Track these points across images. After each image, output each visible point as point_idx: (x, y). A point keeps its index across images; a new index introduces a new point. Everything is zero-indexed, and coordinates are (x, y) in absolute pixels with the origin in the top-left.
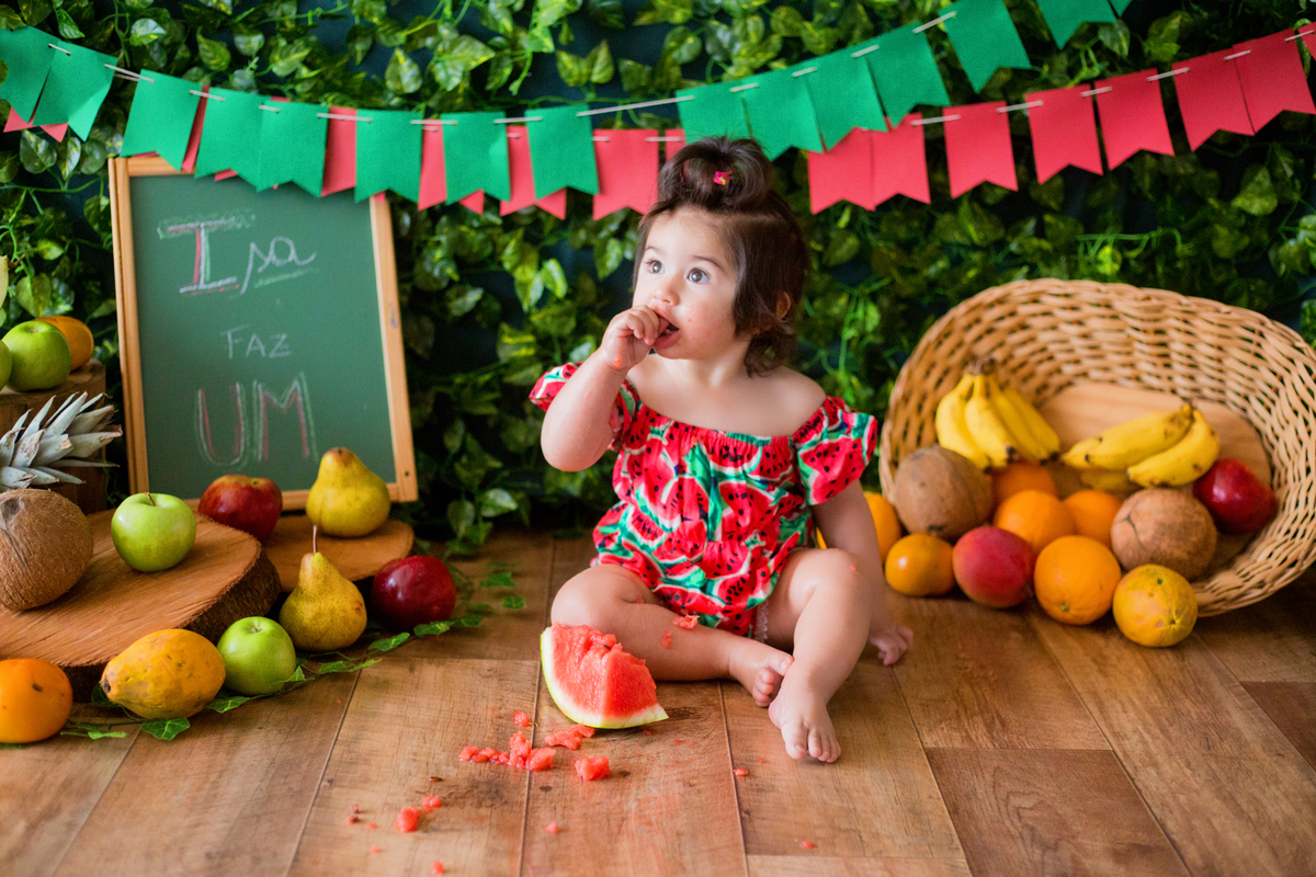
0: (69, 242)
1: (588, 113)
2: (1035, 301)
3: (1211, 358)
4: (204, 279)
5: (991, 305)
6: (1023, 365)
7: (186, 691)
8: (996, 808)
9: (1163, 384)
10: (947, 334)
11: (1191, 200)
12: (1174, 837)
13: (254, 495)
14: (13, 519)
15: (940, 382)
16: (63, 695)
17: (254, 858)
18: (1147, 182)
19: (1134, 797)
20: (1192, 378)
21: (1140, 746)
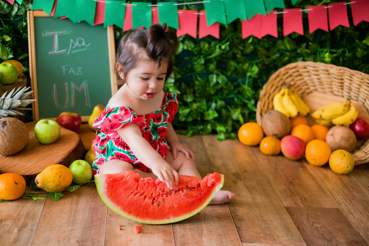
0: (12, 36)
1: (176, 4)
2: (305, 68)
3: (356, 88)
4: (56, 49)
5: (292, 68)
6: (299, 86)
7: (62, 185)
8: (310, 228)
9: (340, 94)
10: (278, 76)
11: (351, 40)
12: (363, 238)
13: (74, 119)
14: (5, 128)
15: (275, 90)
16: (24, 185)
17: (92, 242)
18: (338, 34)
19: (349, 224)
20: (349, 93)
21: (346, 207)
